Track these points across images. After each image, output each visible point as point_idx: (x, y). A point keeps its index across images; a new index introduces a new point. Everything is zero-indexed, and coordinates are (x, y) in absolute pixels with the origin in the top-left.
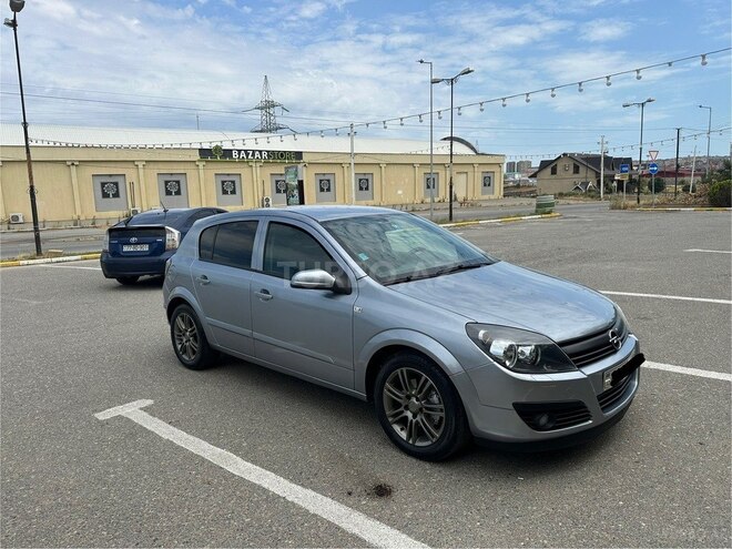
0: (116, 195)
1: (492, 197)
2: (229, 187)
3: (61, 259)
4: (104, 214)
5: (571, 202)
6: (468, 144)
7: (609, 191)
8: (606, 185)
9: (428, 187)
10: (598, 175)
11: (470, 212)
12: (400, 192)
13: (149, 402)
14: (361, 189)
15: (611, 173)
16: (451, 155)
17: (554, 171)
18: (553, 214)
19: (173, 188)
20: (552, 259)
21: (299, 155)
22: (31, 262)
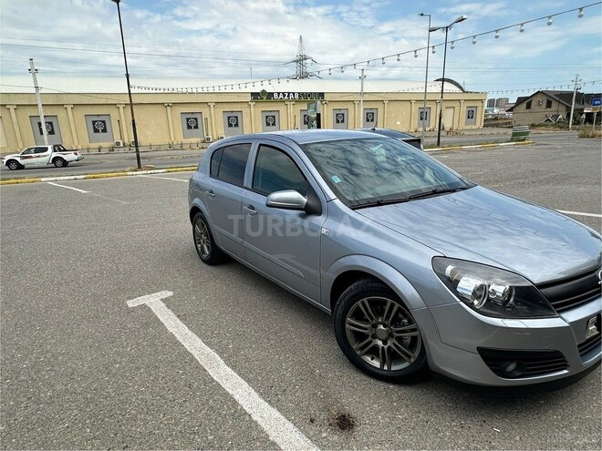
0: (196, 127)
1: (474, 127)
2: (271, 121)
3: (153, 171)
4: (188, 141)
5: (542, 132)
6: (456, 84)
7: (576, 122)
8: (574, 118)
9: (422, 119)
10: (568, 109)
11: (456, 139)
12: (398, 123)
13: (170, 294)
14: (368, 120)
15: (581, 107)
16: (442, 93)
17: (529, 106)
18: (526, 142)
19: (233, 121)
20: (527, 181)
21: (322, 95)
22: (134, 173)
